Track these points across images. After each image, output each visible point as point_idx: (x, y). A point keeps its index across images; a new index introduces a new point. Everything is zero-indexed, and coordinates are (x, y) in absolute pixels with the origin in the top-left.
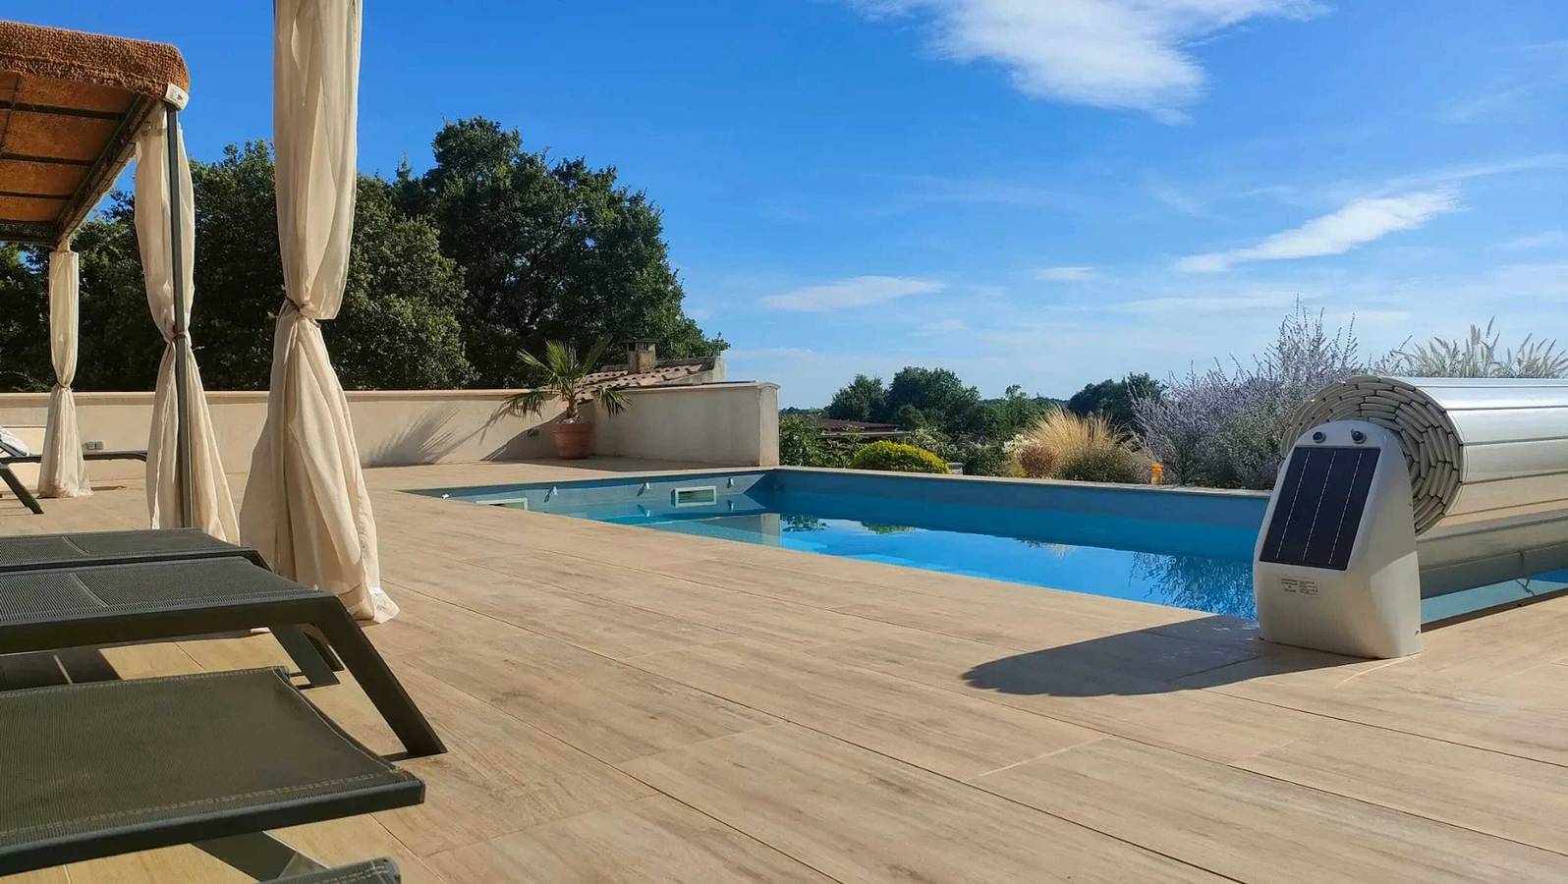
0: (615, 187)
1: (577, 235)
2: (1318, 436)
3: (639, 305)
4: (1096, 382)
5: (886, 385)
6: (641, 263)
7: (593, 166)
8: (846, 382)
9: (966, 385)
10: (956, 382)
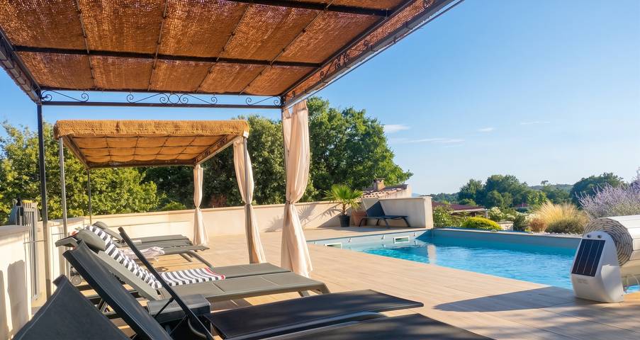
0: (365, 116)
1: (352, 136)
2: (588, 236)
3: (376, 161)
4: (587, 177)
5: (484, 183)
6: (376, 145)
7: (357, 110)
8: (465, 183)
9: (521, 182)
10: (516, 181)
